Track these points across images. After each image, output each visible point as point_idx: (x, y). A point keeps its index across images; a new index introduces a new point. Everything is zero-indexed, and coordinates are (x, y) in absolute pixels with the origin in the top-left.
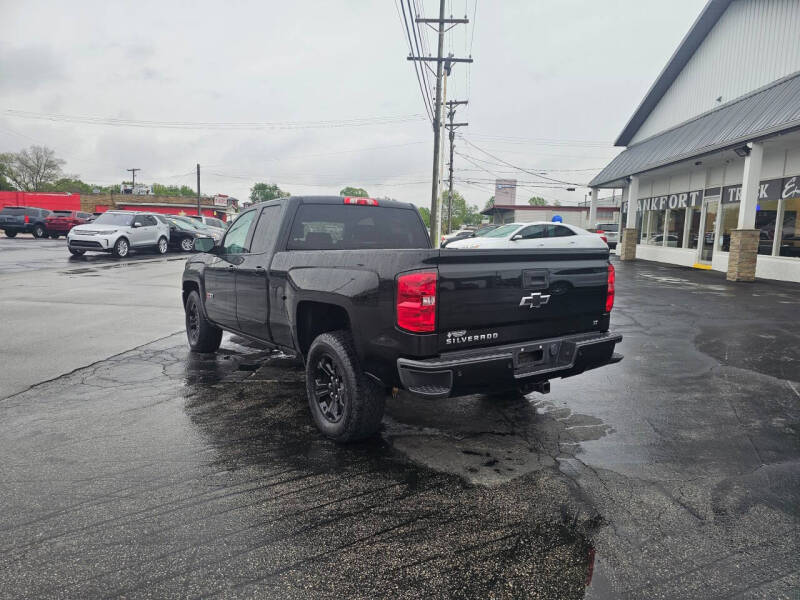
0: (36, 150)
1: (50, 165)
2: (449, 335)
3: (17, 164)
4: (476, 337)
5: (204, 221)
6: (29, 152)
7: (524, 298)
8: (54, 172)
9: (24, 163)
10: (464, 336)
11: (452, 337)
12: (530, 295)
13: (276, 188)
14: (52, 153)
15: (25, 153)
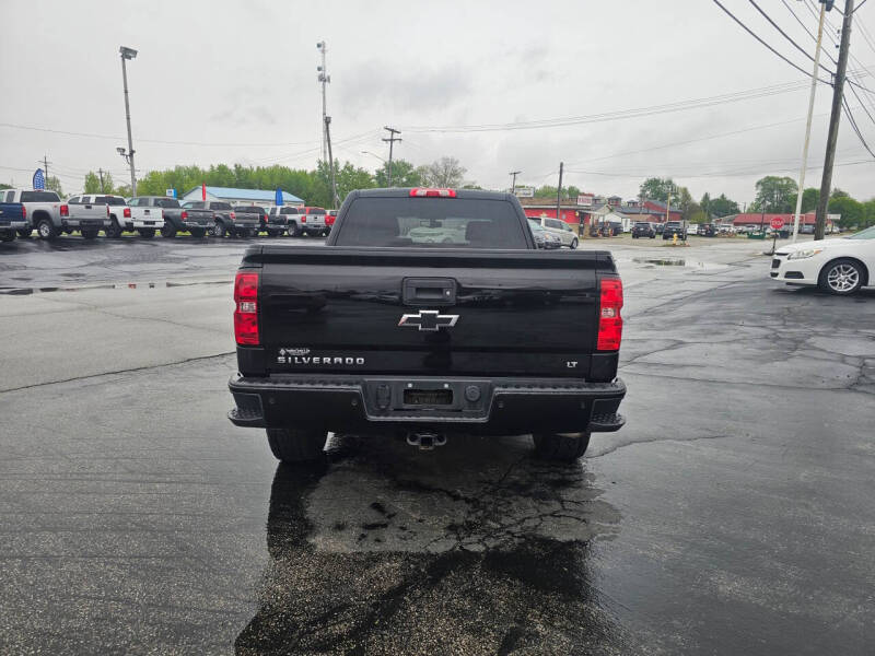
0: (446, 160)
1: (455, 174)
2: (282, 352)
3: (430, 175)
4: (327, 360)
5: (543, 222)
6: (440, 163)
7: (406, 316)
8: (457, 180)
9: (435, 173)
10: (306, 356)
11: (287, 355)
12: (418, 313)
13: (670, 182)
14: (457, 162)
15: (436, 164)
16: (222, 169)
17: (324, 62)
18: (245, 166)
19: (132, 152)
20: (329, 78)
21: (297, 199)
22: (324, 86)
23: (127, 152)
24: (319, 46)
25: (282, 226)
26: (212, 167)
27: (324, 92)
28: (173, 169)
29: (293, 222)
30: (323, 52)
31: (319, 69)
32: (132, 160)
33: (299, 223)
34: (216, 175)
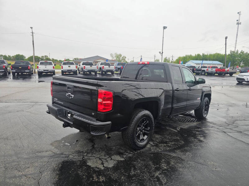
2: (55, 99)
4: (59, 102)
7: (67, 94)
16: (199, 55)
17: (239, 18)
18: (206, 54)
19: (162, 52)
20: (241, 23)
21: (222, 63)
22: (238, 26)
23: (161, 53)
24: (238, 13)
25: (200, 72)
26: (196, 55)
27: (238, 28)
28: (185, 56)
29: (204, 70)
30: (240, 15)
31: (237, 21)
32: (162, 55)
33: (206, 71)
34: (196, 57)
